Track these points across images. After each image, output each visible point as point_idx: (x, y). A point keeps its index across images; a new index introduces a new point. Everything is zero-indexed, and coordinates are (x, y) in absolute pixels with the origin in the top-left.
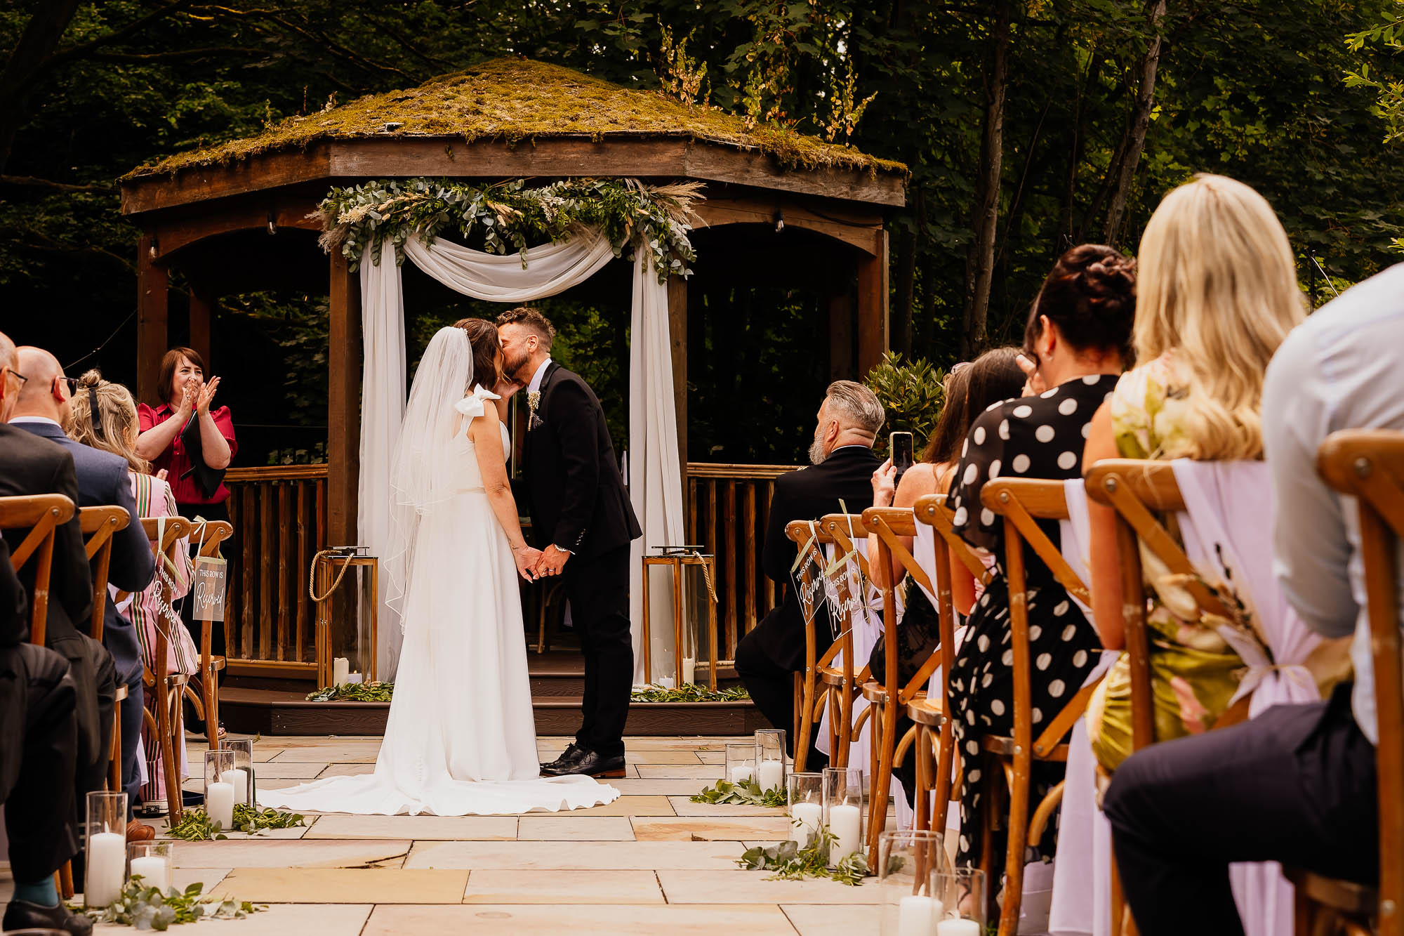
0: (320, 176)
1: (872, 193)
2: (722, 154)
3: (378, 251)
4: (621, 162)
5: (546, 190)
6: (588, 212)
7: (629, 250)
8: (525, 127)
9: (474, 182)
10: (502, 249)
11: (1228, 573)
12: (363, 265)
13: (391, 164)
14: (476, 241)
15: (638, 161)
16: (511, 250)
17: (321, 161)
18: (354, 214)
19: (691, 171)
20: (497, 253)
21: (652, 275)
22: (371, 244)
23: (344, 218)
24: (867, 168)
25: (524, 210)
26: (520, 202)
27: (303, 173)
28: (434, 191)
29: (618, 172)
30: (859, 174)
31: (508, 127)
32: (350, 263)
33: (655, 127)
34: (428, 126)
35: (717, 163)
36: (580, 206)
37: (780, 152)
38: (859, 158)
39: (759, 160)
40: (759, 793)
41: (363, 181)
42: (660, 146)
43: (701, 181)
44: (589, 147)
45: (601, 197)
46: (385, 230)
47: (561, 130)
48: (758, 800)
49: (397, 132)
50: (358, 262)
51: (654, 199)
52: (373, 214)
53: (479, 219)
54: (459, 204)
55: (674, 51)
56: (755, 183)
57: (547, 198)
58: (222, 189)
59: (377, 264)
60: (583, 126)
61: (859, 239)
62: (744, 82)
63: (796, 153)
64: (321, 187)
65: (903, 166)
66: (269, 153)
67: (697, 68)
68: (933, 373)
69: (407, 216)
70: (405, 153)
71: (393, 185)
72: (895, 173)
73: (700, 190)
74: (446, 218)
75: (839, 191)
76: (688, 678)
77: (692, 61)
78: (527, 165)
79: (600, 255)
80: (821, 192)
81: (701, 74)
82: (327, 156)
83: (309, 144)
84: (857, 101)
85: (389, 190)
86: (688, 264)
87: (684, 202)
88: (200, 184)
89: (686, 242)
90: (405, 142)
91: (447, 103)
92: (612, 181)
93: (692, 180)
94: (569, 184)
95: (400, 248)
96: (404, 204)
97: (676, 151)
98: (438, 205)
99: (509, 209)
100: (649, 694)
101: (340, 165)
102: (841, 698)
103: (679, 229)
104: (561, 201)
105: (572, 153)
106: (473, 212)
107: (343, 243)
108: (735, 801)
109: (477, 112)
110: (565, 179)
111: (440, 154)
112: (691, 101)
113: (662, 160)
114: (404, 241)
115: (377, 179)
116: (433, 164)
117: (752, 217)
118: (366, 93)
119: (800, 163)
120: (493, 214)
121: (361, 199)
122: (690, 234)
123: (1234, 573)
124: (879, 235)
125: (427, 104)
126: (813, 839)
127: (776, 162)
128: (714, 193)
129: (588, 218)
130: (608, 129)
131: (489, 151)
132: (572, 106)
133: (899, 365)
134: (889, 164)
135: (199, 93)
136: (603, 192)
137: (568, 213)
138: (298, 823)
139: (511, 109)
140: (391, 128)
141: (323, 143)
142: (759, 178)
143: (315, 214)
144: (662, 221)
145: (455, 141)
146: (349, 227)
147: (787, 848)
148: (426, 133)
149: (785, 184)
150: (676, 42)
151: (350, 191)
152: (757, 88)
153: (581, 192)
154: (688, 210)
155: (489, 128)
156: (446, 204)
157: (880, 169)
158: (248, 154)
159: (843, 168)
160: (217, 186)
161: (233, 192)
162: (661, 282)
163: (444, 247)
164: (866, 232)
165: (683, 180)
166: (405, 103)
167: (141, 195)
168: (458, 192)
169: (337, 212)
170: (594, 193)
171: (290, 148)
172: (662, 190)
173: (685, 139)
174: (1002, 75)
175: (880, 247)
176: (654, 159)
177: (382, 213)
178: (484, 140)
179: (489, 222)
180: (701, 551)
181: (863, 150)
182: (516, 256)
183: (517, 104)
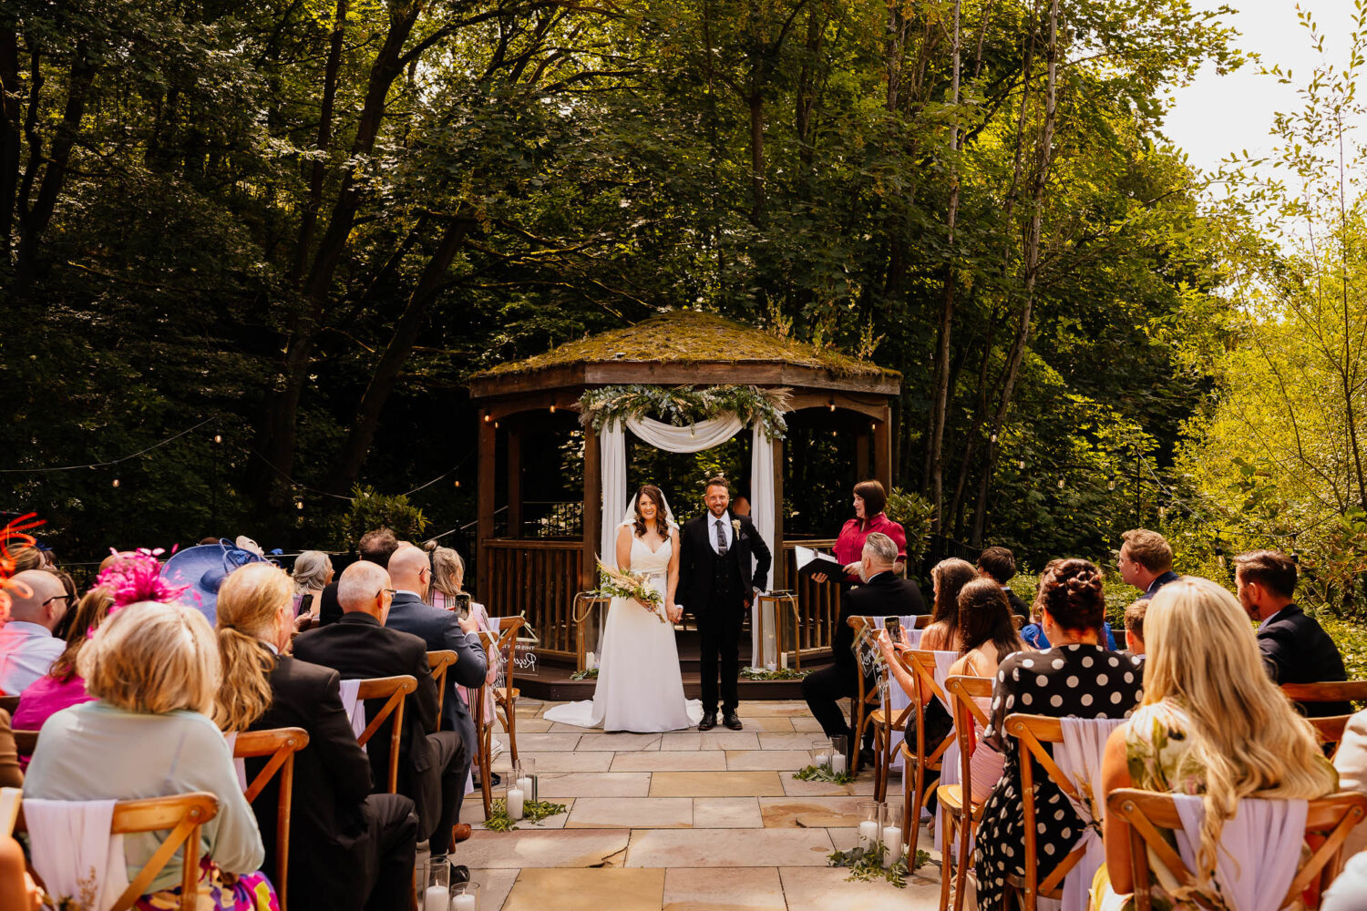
0: (580, 382)
1: (882, 388)
2: (802, 370)
3: (611, 425)
4: (745, 375)
5: (705, 392)
6: (729, 403)
7: (750, 424)
8: (693, 356)
9: (665, 387)
10: (681, 424)
11: (1218, 887)
12: (603, 433)
13: (619, 376)
14: (667, 419)
15: (756, 375)
16: (685, 424)
17: (580, 374)
18: (599, 405)
19: (785, 381)
20: (678, 426)
21: (763, 438)
22: (607, 420)
23: (592, 407)
24: (880, 375)
25: (694, 403)
26: (691, 398)
27: (571, 381)
28: (643, 392)
29: (745, 382)
30: (876, 379)
31: (684, 357)
32: (596, 431)
33: (765, 357)
34: (639, 355)
35: (799, 375)
36: (724, 401)
37: (833, 369)
38: (875, 369)
39: (822, 373)
40: (832, 775)
41: (603, 386)
42: (768, 367)
43: (790, 386)
44: (728, 367)
45: (735, 396)
46: (614, 413)
47: (713, 358)
48: (832, 779)
49: (623, 359)
50: (600, 430)
51: (764, 397)
52: (609, 405)
53: (668, 407)
54: (657, 400)
55: (775, 310)
56: (820, 386)
57: (705, 396)
58: (526, 387)
59: (611, 431)
60: (726, 356)
61: (874, 412)
62: (813, 327)
63: (842, 369)
64: (580, 388)
65: (899, 373)
66: (551, 369)
67: (787, 321)
68: (920, 500)
69: (628, 406)
70: (627, 371)
71: (620, 388)
72: (895, 377)
73: (790, 392)
74: (650, 406)
75: (866, 388)
76: (784, 664)
77: (785, 317)
78: (694, 377)
79: (736, 426)
80: (855, 389)
81: (790, 324)
82: (583, 372)
83: (574, 365)
84: (874, 338)
85: (618, 391)
86: (784, 433)
87: (782, 399)
88: (513, 383)
89: (782, 421)
90: (626, 364)
91: (650, 340)
92: (742, 387)
93: (786, 386)
94: (718, 388)
95: (623, 423)
96: (626, 399)
97: (777, 370)
98: (645, 399)
99: (684, 402)
100: (762, 675)
101: (590, 377)
102: (883, 735)
103: (779, 414)
104: (713, 398)
105: (719, 371)
106: (664, 405)
107: (592, 420)
108: (818, 780)
109: (667, 346)
110: (715, 386)
111: (646, 370)
112: (783, 339)
113: (771, 374)
114: (626, 419)
115: (611, 385)
116: (642, 377)
117: (818, 403)
118: (606, 330)
119: (844, 375)
120: (676, 404)
121: (602, 397)
122: (784, 416)
123: (1222, 889)
124: (886, 410)
125: (639, 340)
126: (873, 845)
127: (832, 374)
128: (798, 392)
129: (728, 407)
130: (739, 358)
131: (673, 370)
132: (719, 342)
133: (901, 495)
134: (892, 372)
135: (518, 299)
136: (737, 393)
137: (718, 404)
138: (562, 809)
139: (686, 344)
140: (619, 356)
141: (581, 365)
142: (822, 383)
143: (577, 404)
144: (769, 409)
145: (653, 365)
146: (595, 412)
147: (857, 852)
148: (639, 359)
149: (837, 385)
150: (775, 305)
151: (596, 392)
152: (821, 330)
153: (725, 393)
154: (783, 402)
155: (674, 357)
156: (649, 399)
157: (887, 375)
158: (539, 369)
159: (868, 376)
160: (522, 385)
161: (532, 389)
162: (769, 442)
163: (648, 421)
164: (879, 409)
165: (781, 386)
166: (627, 339)
167: (480, 387)
168: (656, 393)
169: (589, 403)
170: (731, 393)
171: (563, 366)
172: (770, 391)
173: (783, 363)
174: (949, 318)
175: (886, 416)
176: (765, 374)
177: (614, 404)
178: (670, 363)
179: (673, 409)
180: (791, 593)
181: (877, 364)
182: (688, 428)
183: (689, 341)
